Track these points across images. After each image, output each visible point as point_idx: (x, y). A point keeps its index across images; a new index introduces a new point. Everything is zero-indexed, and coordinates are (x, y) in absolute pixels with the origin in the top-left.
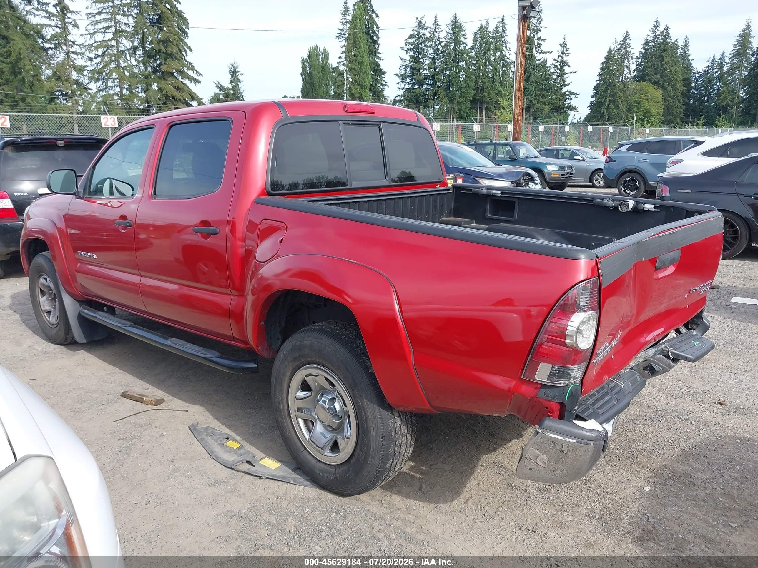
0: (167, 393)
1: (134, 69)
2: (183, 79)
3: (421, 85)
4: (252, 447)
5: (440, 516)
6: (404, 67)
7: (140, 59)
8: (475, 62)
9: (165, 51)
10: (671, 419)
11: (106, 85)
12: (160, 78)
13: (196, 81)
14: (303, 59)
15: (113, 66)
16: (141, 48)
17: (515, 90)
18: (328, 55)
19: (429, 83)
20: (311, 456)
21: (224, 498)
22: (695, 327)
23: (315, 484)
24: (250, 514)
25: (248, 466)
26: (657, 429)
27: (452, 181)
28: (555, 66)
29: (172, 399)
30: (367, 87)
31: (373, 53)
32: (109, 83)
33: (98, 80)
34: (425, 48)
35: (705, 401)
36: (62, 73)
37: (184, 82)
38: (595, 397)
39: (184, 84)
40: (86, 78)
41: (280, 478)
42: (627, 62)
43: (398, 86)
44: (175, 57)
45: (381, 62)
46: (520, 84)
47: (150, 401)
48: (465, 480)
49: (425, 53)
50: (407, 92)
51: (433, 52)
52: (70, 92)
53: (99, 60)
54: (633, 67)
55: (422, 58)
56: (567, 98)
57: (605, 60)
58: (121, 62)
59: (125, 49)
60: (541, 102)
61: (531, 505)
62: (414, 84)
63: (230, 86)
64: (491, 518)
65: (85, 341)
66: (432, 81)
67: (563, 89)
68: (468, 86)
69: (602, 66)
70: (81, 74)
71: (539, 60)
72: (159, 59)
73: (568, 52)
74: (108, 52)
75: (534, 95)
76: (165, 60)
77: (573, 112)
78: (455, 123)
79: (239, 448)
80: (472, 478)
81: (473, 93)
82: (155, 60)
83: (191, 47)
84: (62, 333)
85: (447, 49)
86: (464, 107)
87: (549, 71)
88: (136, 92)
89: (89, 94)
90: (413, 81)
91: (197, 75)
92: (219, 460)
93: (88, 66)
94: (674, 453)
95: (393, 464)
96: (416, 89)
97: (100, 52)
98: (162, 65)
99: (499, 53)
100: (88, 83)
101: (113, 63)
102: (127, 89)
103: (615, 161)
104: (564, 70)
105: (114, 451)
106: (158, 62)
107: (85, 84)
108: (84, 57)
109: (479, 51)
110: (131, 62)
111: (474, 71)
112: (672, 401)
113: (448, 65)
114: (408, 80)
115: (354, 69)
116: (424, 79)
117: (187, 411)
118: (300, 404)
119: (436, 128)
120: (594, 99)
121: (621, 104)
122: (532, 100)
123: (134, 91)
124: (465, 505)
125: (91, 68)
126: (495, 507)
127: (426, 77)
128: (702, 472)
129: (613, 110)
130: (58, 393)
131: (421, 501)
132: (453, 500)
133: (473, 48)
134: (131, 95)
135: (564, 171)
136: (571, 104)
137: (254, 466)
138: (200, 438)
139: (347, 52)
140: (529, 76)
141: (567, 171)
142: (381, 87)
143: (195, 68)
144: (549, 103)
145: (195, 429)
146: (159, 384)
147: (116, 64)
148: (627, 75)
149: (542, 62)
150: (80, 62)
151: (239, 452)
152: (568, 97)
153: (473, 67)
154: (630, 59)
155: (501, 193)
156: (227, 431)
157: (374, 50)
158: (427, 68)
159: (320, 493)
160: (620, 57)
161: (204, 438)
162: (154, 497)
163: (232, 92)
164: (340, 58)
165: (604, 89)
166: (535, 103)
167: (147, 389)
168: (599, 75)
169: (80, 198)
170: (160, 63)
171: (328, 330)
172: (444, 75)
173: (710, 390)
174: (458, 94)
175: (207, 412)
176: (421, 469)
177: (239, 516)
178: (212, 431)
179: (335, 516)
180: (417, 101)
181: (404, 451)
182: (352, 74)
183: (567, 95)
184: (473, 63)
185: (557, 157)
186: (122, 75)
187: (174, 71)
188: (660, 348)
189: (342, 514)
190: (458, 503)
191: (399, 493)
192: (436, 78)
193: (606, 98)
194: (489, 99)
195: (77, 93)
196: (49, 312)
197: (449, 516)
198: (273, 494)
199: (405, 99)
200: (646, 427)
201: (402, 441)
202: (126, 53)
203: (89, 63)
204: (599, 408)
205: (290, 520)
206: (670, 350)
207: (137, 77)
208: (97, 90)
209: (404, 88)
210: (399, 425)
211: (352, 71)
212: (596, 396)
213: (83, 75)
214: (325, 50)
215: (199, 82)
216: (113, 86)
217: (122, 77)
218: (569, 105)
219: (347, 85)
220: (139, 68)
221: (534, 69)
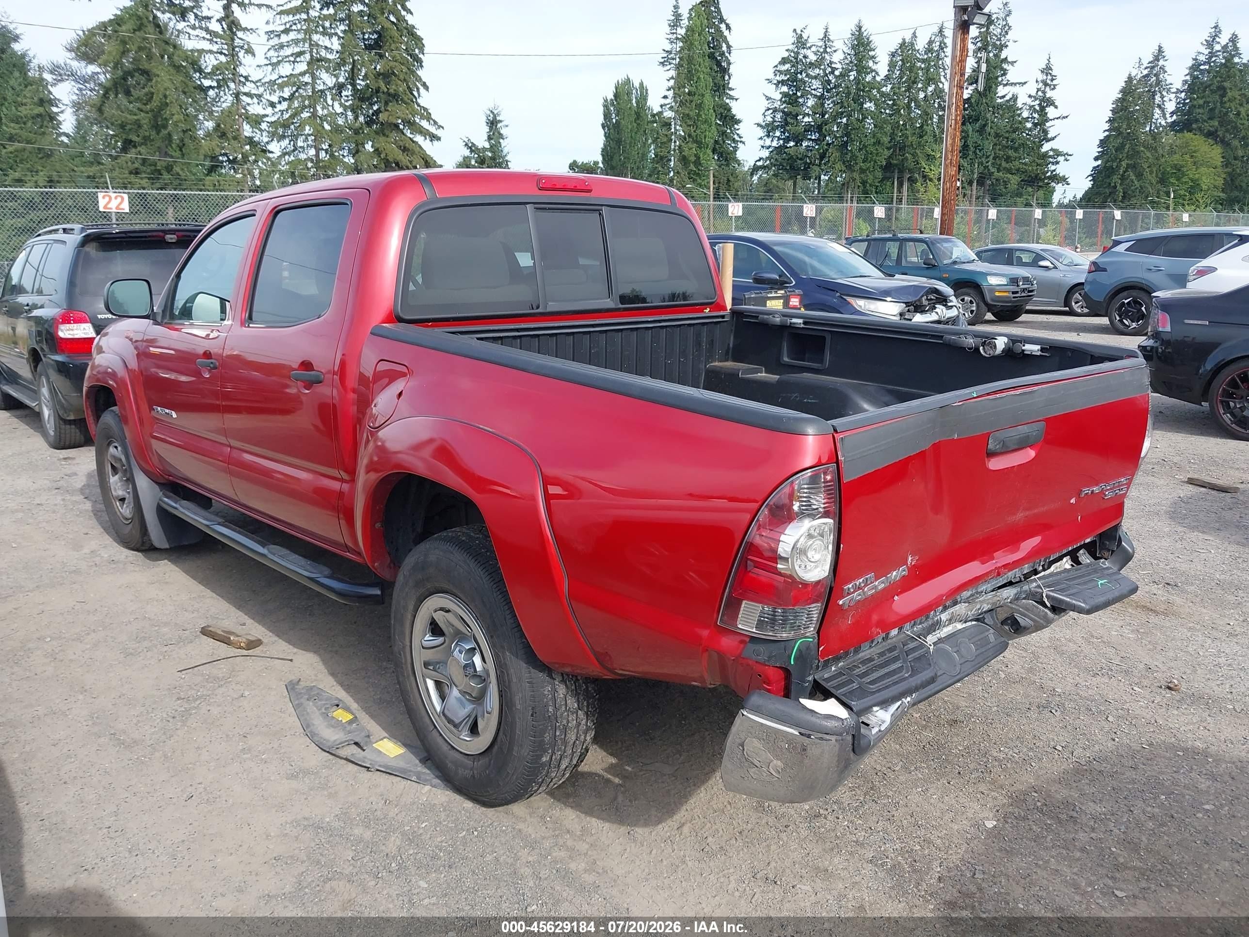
0: (270, 631)
1: (339, 119)
2: (413, 134)
3: (798, 142)
4: (372, 721)
5: (631, 847)
6: (771, 111)
7: (347, 104)
8: (890, 103)
9: (386, 90)
10: (1073, 711)
11: (294, 146)
12: (377, 133)
13: (434, 138)
14: (606, 101)
15: (305, 115)
16: (349, 86)
17: (946, 150)
18: (647, 93)
19: (813, 138)
20: (442, 739)
21: (305, 797)
22: (1106, 554)
23: (449, 785)
24: (336, 824)
25: (355, 749)
26: (1044, 725)
27: (782, 301)
28: (1031, 107)
29: (275, 641)
30: (708, 145)
31: (721, 88)
32: (299, 141)
33: (283, 137)
34: (807, 79)
35: (1145, 682)
36: (228, 126)
37: (414, 139)
38: (872, 663)
39: (413, 142)
40: (265, 134)
41: (398, 771)
42: (1160, 99)
43: (761, 142)
44: (402, 100)
45: (733, 104)
46: (954, 139)
47: (239, 641)
48: (689, 792)
49: (807, 89)
50: (775, 152)
51: (820, 87)
52: (240, 156)
53: (285, 105)
54: (1170, 106)
55: (802, 96)
56: (1050, 162)
57: (1120, 96)
58: (319, 108)
59: (325, 88)
60: (1005, 168)
61: (785, 839)
62: (787, 140)
63: (487, 145)
64: (712, 855)
65: (167, 546)
66: (817, 135)
67: (1044, 146)
68: (879, 143)
69: (1114, 106)
70: (257, 128)
71: (1003, 97)
72: (376, 102)
73: (1055, 82)
74: (299, 93)
75: (991, 157)
76: (386, 104)
77: (1060, 185)
78: (855, 204)
79: (350, 722)
80: (702, 789)
81: (887, 153)
82: (372, 104)
83: (427, 84)
84: (137, 534)
85: (844, 81)
86: (872, 177)
87: (1019, 115)
88: (339, 156)
89: (269, 159)
90: (787, 134)
91: (434, 128)
92: (315, 738)
93: (267, 116)
94: (1055, 767)
95: (554, 757)
96: (790, 147)
97: (287, 93)
98: (381, 112)
99: (933, 86)
100: (267, 143)
101: (306, 110)
102: (326, 151)
103: (1105, 270)
104: (1046, 114)
105: (165, 716)
106: (375, 107)
107: (262, 144)
108: (261, 101)
109: (899, 83)
110: (333, 109)
111: (889, 118)
112: (1086, 681)
113: (845, 108)
114: (778, 134)
115: (688, 115)
116: (804, 131)
117: (291, 660)
118: (429, 655)
119: (809, 212)
120: (1099, 162)
121: (1147, 170)
122: (988, 166)
123: (336, 154)
124: (676, 832)
125: (273, 119)
126: (725, 838)
127: (808, 128)
128: (1098, 801)
129: (1133, 182)
130: (111, 624)
131: (609, 821)
132: (659, 822)
133: (889, 78)
134: (332, 161)
135: (1018, 286)
136: (1057, 172)
137: (364, 750)
138: (297, 702)
139: (677, 88)
140: (985, 125)
141: (1022, 287)
142: (733, 145)
143: (433, 117)
144: (1018, 170)
145: (293, 689)
146: (260, 617)
147: (311, 112)
148: (1159, 121)
149: (1008, 101)
150: (255, 109)
151: (348, 729)
152: (1051, 160)
153: (887, 111)
154: (1164, 93)
155: (805, 323)
156: (341, 693)
157: (722, 83)
158: (811, 113)
159: (453, 799)
160: (1147, 89)
161: (302, 704)
162: (202, 790)
163: (490, 155)
164: (665, 97)
165: (1116, 145)
166: (993, 171)
167: (242, 623)
168: (1110, 120)
169: (159, 324)
170: (377, 109)
171: (464, 538)
172: (839, 125)
173: (1160, 666)
174: (861, 156)
175: (321, 663)
176: (625, 770)
177: (317, 827)
178: (318, 694)
179: (464, 836)
180: (792, 168)
181: (574, 738)
182: (684, 124)
183: (1050, 157)
184: (888, 104)
185: (1009, 262)
186: (320, 128)
187: (400, 121)
188: (1026, 588)
189: (476, 833)
190: (666, 828)
191: (577, 807)
192: (824, 130)
193: (1121, 160)
194: (913, 164)
195: (250, 159)
196: (122, 500)
197: (644, 848)
198: (381, 795)
199: (771, 164)
200: (1025, 721)
201: (568, 722)
202: (326, 95)
203: (269, 110)
204: (872, 682)
205: (393, 838)
206: (1045, 591)
207: (342, 132)
208: (280, 154)
209: (770, 146)
210: (562, 696)
211: (685, 118)
212: (875, 662)
213: (261, 130)
214: (641, 84)
215: (439, 139)
216: (305, 146)
217: (318, 131)
218: (1054, 173)
219: (675, 142)
220: (346, 117)
221: (994, 113)
